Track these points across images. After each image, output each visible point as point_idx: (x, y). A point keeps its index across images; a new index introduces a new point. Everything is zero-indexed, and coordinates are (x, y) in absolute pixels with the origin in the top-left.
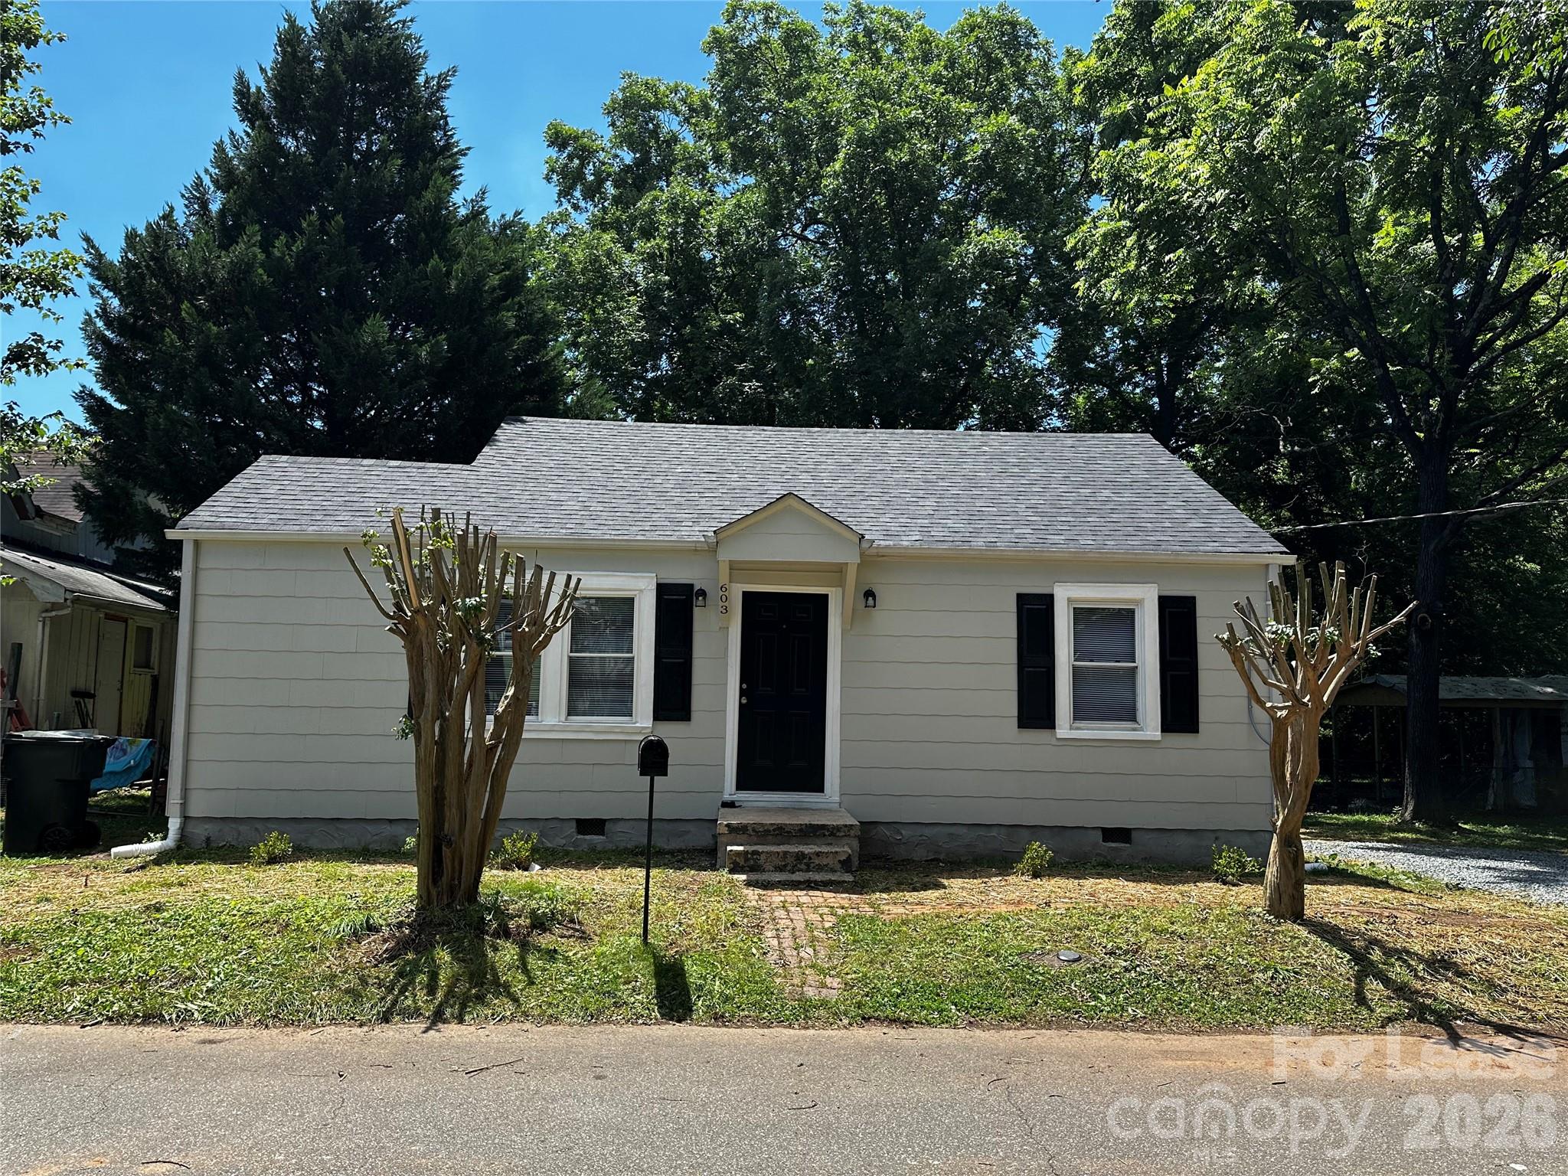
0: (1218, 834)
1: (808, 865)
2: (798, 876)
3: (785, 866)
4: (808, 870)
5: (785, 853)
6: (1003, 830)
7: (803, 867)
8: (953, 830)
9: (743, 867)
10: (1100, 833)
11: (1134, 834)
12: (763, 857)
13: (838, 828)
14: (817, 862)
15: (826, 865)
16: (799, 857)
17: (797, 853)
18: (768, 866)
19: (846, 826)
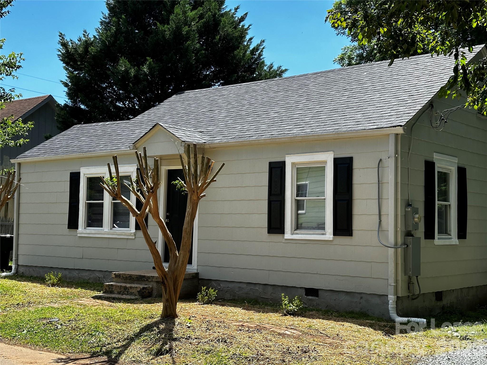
0: (363, 295)
1: (128, 292)
2: (124, 297)
3: (121, 292)
4: (127, 294)
5: (121, 286)
6: (261, 286)
7: (126, 293)
9: (108, 291)
10: (304, 291)
11: (320, 292)
12: (114, 287)
13: (149, 277)
14: (131, 291)
15: (133, 293)
16: (125, 288)
17: (124, 286)
18: (116, 292)
19: (152, 276)
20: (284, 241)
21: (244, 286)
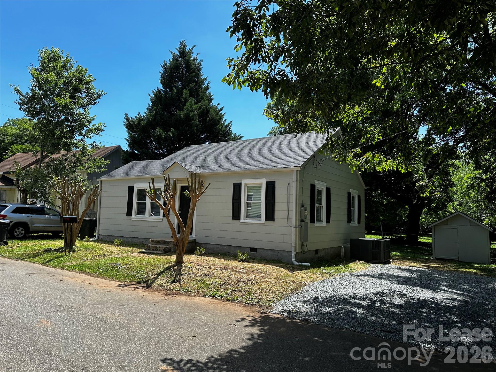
0: (279, 251)
2: (156, 252)
3: (154, 249)
5: (154, 246)
6: (228, 246)
7: (157, 250)
8: (217, 246)
9: (147, 249)
10: (249, 249)
11: (258, 250)
12: (150, 247)
13: (169, 242)
14: (159, 249)
15: (161, 250)
16: (156, 247)
18: (151, 249)
20: (240, 223)
21: (219, 246)
